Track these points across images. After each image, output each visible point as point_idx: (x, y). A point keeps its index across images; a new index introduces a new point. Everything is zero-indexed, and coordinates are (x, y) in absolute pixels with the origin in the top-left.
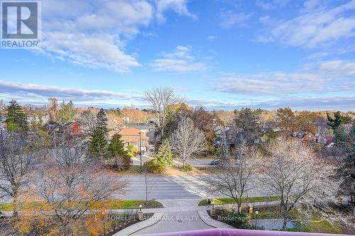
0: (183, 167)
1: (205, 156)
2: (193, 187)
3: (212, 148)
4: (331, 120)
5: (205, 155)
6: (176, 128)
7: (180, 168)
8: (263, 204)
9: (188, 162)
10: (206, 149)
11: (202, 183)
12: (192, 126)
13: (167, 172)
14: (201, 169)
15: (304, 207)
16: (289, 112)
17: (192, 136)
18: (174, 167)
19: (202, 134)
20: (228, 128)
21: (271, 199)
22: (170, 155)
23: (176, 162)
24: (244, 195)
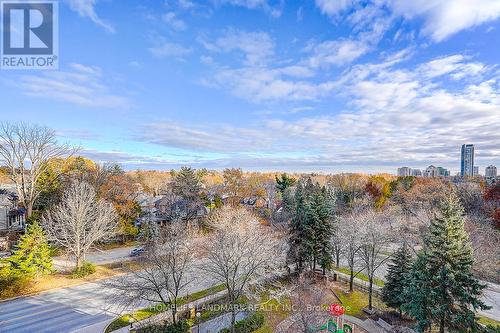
0: (75, 271)
1: (121, 243)
2: (95, 303)
3: (133, 230)
4: (280, 183)
5: (120, 241)
6: (59, 201)
7: (69, 274)
8: (209, 298)
9: (87, 258)
10: (121, 231)
11: (112, 291)
12: (92, 195)
13: (38, 287)
14: (113, 267)
15: (253, 289)
16: (238, 174)
17: (93, 214)
18: (55, 274)
19: (112, 208)
20: (161, 197)
21: (214, 290)
22: (45, 252)
23: (59, 263)
24: (182, 294)
